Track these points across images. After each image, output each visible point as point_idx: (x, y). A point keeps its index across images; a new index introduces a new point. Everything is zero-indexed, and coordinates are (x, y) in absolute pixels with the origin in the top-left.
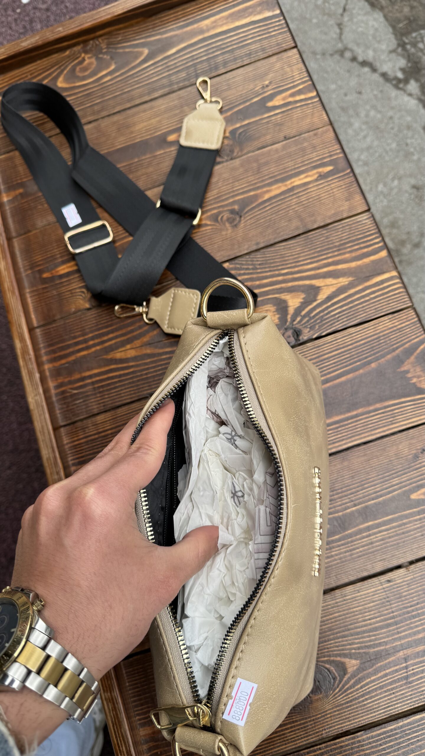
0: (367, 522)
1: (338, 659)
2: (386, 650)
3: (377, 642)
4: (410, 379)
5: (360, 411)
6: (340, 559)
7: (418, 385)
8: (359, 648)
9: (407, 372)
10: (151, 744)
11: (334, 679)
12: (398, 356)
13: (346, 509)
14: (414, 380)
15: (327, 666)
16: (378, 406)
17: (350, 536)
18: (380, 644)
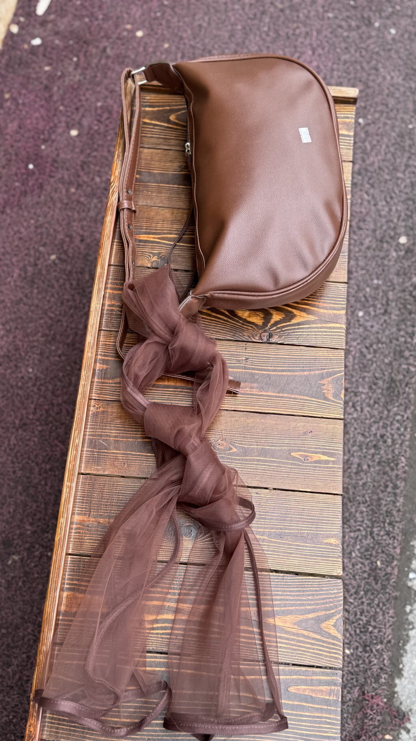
0: (261, 457)
4: (324, 390)
5: (285, 395)
7: (327, 395)
9: (324, 385)
10: (79, 526)
12: (322, 374)
13: (251, 445)
16: (297, 396)
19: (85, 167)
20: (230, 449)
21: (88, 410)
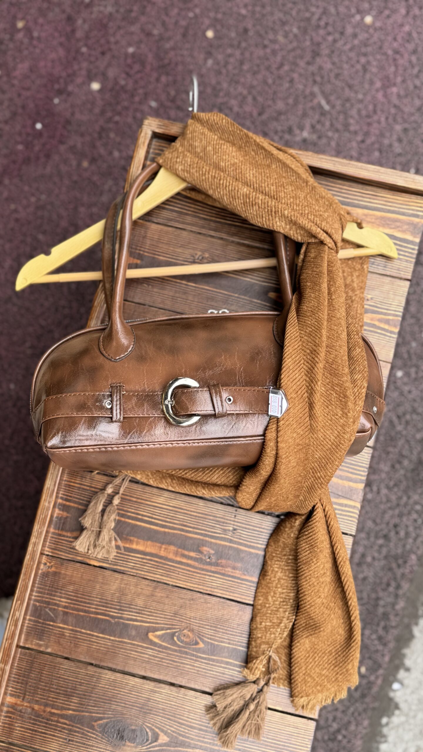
0: (230, 659)
1: (157, 730)
2: (190, 743)
3: (187, 735)
6: (198, 671)
8: (173, 732)
10: (10, 710)
11: (147, 740)
13: (222, 642)
15: (148, 730)
17: (213, 660)
18: (188, 738)
19: (104, 135)
20: (197, 643)
21: (38, 568)
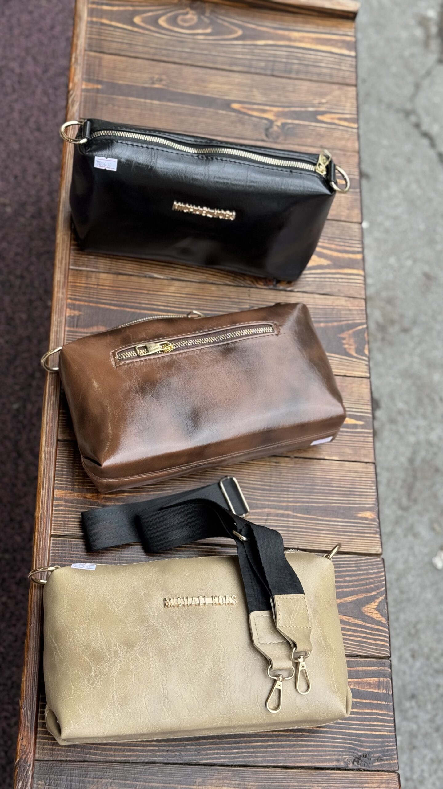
4: (344, 344)
7: (348, 350)
9: (344, 339)
12: (342, 326)
14: (346, 346)
